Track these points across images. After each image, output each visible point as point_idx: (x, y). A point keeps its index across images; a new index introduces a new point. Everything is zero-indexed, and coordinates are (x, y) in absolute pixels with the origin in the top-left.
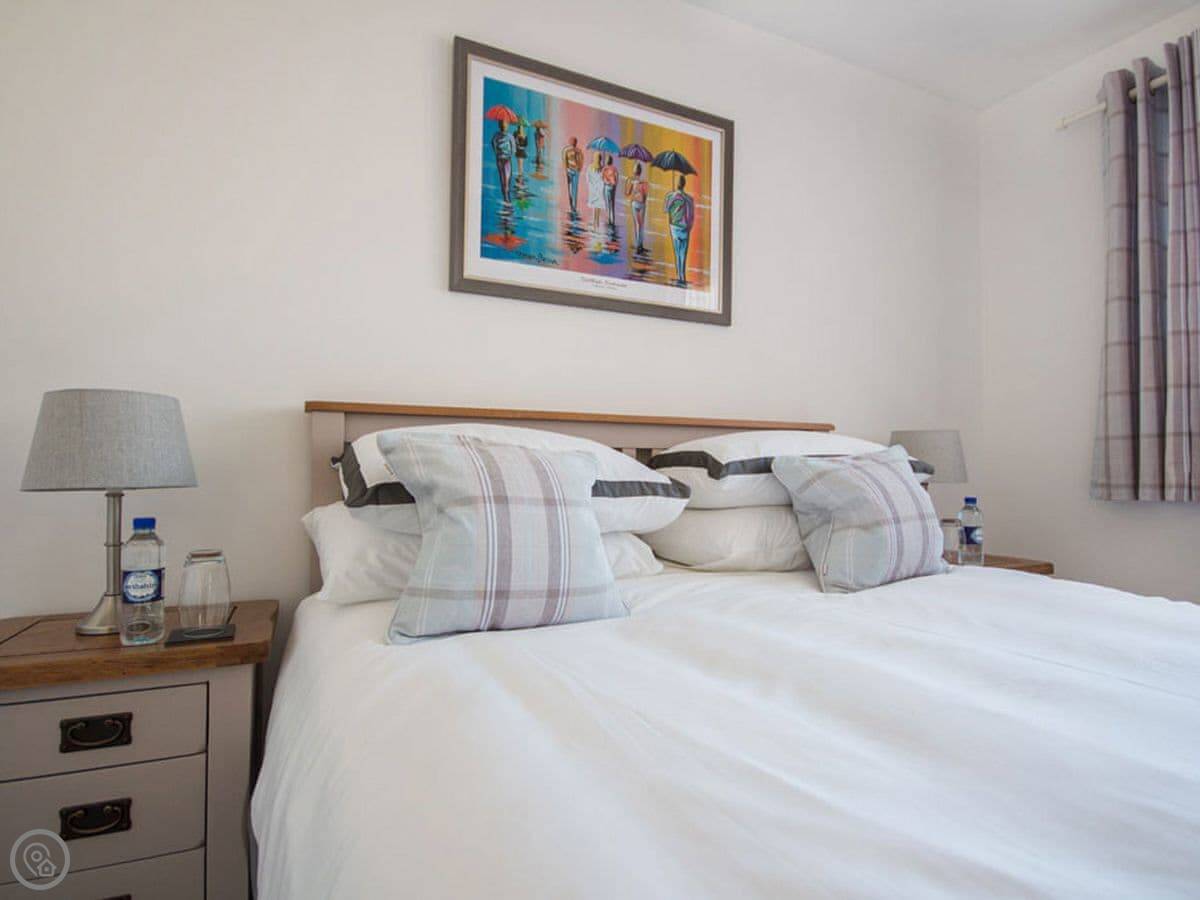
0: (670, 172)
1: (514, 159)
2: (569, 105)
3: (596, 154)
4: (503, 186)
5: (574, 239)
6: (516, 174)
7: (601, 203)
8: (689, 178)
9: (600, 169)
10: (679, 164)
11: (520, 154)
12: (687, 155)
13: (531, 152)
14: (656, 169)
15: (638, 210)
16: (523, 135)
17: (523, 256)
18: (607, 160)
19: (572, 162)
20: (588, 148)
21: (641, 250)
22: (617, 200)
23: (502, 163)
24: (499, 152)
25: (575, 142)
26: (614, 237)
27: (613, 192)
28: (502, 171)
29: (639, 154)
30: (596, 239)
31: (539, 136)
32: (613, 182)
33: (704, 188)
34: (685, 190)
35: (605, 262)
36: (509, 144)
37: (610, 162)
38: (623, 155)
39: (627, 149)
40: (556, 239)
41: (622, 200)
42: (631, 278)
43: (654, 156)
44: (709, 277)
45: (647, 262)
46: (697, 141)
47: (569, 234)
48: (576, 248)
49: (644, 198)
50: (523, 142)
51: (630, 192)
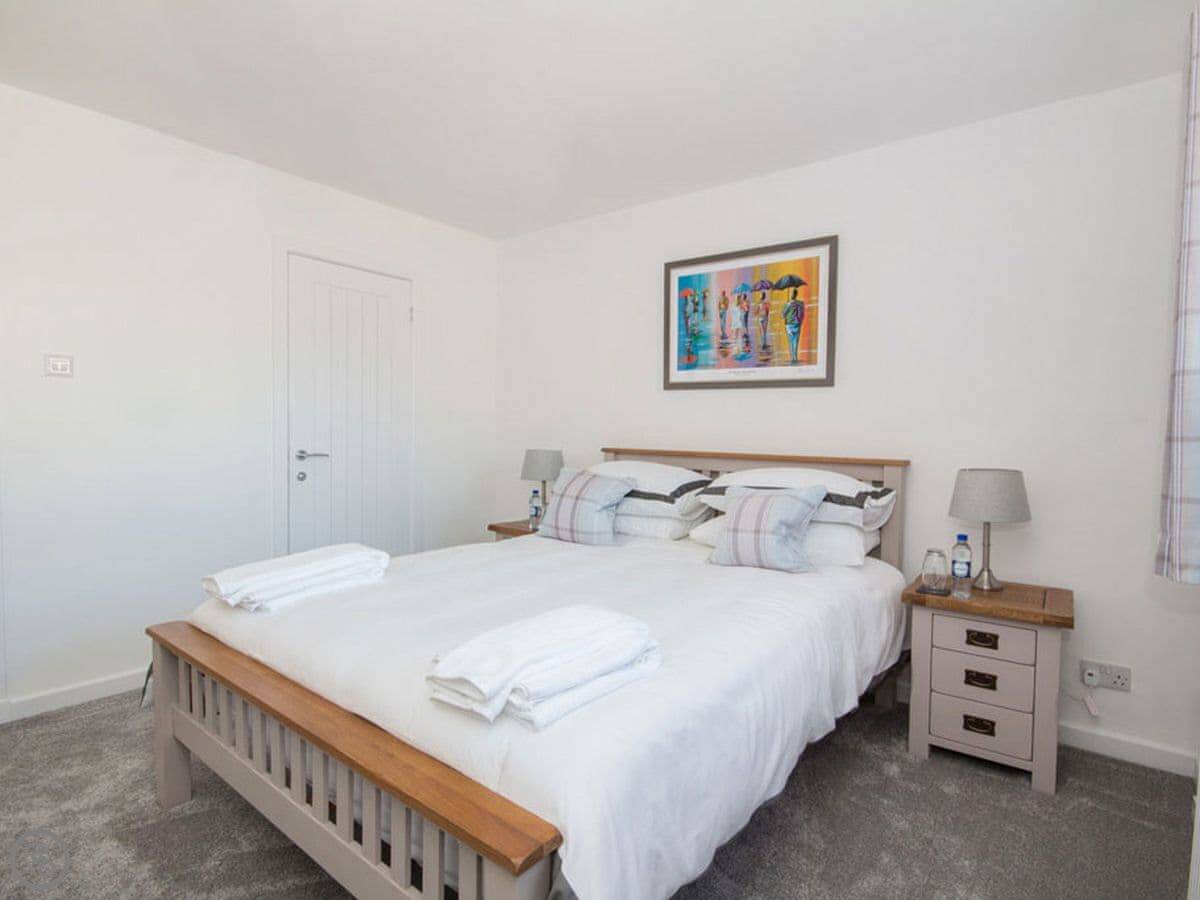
0: (786, 290)
1: (692, 315)
2: (721, 274)
3: (736, 296)
4: (688, 331)
5: (723, 349)
6: (693, 322)
7: (740, 325)
8: (801, 289)
9: (739, 303)
10: (794, 282)
11: (695, 311)
12: (799, 274)
13: (700, 308)
14: (776, 292)
15: (762, 322)
16: (697, 299)
18: (743, 296)
19: (723, 306)
20: (732, 294)
21: (765, 347)
22: (749, 319)
23: (686, 318)
24: (685, 312)
25: (724, 293)
27: (746, 316)
28: (687, 323)
29: (765, 285)
30: (737, 347)
31: (705, 297)
32: (746, 309)
33: (813, 292)
34: (798, 298)
35: (742, 360)
36: (690, 307)
37: (745, 297)
38: (754, 290)
39: (755, 286)
40: (713, 352)
41: (752, 318)
42: (759, 366)
43: (774, 283)
44: (816, 354)
45: (769, 354)
46: (807, 261)
47: (721, 348)
48: (725, 355)
49: (767, 313)
50: (696, 304)
51: (757, 313)
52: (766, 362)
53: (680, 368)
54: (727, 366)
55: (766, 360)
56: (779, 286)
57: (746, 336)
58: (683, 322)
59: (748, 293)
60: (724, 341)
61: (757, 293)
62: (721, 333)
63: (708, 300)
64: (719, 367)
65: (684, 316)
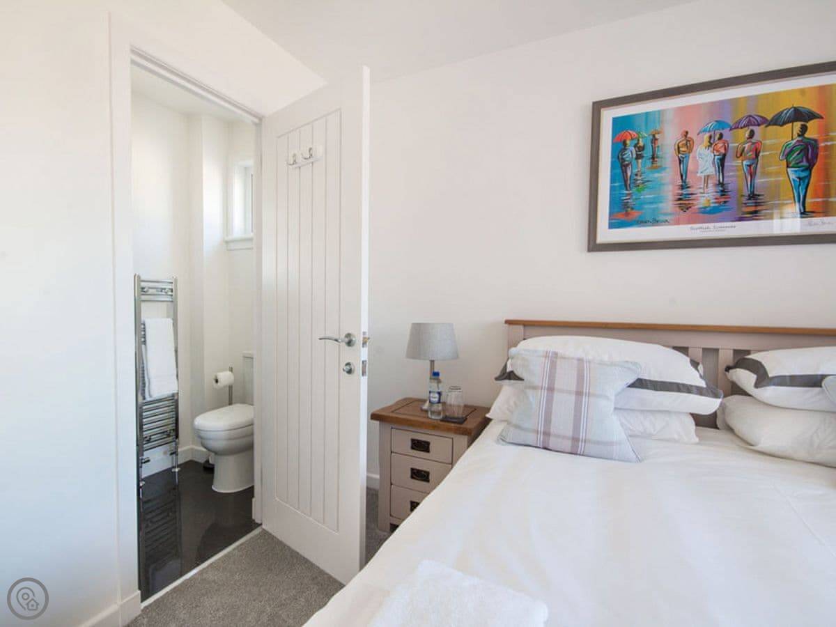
0: (788, 126)
1: (634, 161)
2: (683, 110)
3: (706, 136)
4: (626, 181)
6: (635, 171)
7: (711, 170)
8: (813, 124)
9: (710, 145)
10: (801, 116)
11: (639, 157)
12: (810, 105)
13: (648, 153)
14: (772, 128)
15: (750, 166)
16: (641, 144)
17: (641, 222)
18: (718, 136)
19: (683, 149)
20: (699, 133)
21: (753, 196)
23: (625, 167)
24: (623, 160)
25: (686, 134)
26: (724, 192)
27: (722, 160)
28: (625, 172)
29: (753, 121)
30: (706, 196)
31: (654, 140)
32: (723, 151)
34: (807, 135)
36: (631, 152)
37: (721, 136)
38: (737, 126)
39: (738, 123)
40: (668, 205)
41: (731, 162)
43: (770, 117)
47: (680, 199)
49: (757, 156)
50: (641, 149)
51: (741, 154)
52: (754, 215)
53: (611, 226)
54: (690, 222)
55: (756, 212)
56: (777, 121)
57: (721, 184)
58: (619, 171)
59: (726, 133)
60: (684, 192)
61: (740, 131)
62: (679, 182)
63: (659, 143)
64: (678, 222)
65: (620, 164)
